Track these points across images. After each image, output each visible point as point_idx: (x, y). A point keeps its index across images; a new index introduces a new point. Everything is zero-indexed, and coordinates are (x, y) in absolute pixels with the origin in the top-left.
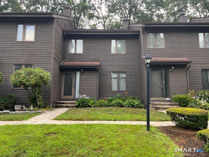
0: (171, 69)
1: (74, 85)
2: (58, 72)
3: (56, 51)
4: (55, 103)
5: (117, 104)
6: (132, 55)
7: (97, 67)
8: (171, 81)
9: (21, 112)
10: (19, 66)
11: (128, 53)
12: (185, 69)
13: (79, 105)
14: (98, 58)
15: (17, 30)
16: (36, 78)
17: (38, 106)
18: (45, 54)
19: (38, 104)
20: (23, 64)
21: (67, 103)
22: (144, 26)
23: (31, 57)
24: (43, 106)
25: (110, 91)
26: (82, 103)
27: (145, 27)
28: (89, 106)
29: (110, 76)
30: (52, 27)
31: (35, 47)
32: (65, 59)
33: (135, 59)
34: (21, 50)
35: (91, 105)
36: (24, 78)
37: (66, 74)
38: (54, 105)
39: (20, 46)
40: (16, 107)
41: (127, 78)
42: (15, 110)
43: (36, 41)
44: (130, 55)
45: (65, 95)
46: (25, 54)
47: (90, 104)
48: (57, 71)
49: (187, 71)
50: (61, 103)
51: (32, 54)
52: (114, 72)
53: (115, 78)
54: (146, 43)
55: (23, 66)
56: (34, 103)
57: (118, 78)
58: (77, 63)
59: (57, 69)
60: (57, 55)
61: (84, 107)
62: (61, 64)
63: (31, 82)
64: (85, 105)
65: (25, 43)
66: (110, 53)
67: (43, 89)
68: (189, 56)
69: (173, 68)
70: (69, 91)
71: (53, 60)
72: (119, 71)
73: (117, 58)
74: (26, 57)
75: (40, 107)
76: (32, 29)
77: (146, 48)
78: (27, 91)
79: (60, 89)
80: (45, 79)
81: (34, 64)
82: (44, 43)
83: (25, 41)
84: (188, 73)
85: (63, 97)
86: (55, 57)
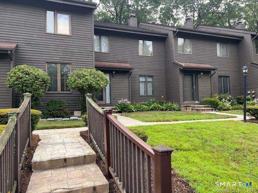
8: (200, 86)
11: (155, 56)
12: (210, 75)
14: (126, 59)
15: (46, 17)
18: (85, 52)
20: (58, 63)
22: (178, 30)
23: (68, 55)
25: (139, 96)
27: (179, 32)
29: (138, 80)
31: (71, 42)
39: (52, 40)
41: (155, 82)
46: (60, 50)
49: (212, 77)
51: (68, 50)
52: (141, 76)
53: (142, 82)
54: (177, 48)
57: (146, 82)
65: (56, 36)
66: (137, 55)
69: (202, 73)
72: (147, 74)
73: (145, 60)
74: (62, 54)
76: (66, 19)
77: (177, 53)
81: (73, 64)
83: (58, 34)
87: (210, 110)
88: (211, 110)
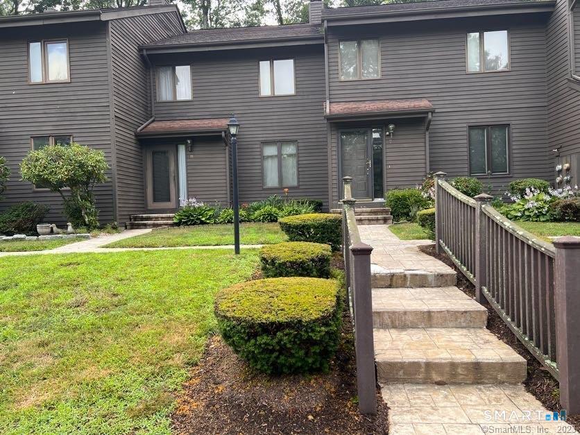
0: (389, 130)
1: (175, 177)
2: (133, 148)
3: (120, 101)
4: (130, 219)
5: (264, 217)
6: (311, 97)
7: (221, 132)
8: (388, 159)
9: (48, 237)
10: (41, 140)
11: (301, 94)
12: (424, 128)
13: (180, 220)
14: (229, 109)
15: (28, 56)
16: (69, 168)
17: (86, 225)
18: (95, 109)
19: (87, 220)
20: (52, 136)
21: (157, 218)
24: (98, 224)
25: (261, 189)
26: (186, 216)
28: (203, 223)
29: (258, 153)
30: (104, 44)
32: (151, 118)
33: (316, 108)
34: (42, 103)
35: (208, 221)
36: (45, 167)
37: (154, 153)
38: (128, 223)
40: (40, 228)
41: (300, 155)
42: (38, 235)
43: (73, 80)
44: (306, 97)
45: (155, 200)
46: (53, 111)
47: (203, 219)
48: (131, 146)
49: (427, 133)
50: (142, 219)
51: (67, 110)
52: (268, 142)
54: (336, 68)
55: (51, 140)
56: (77, 219)
57: (279, 157)
58: (177, 125)
59: (130, 144)
60: (124, 110)
61: (191, 224)
62: (139, 129)
63: (60, 176)
64: (193, 220)
65: (46, 85)
66: (257, 96)
67: (94, 189)
68: (440, 95)
69: (391, 127)
70: (163, 192)
71: (113, 122)
72: (279, 138)
73: (275, 106)
75: (89, 227)
76: (61, 51)
77: (336, 80)
78: (59, 194)
79: (143, 188)
80: (90, 168)
81: (74, 135)
82: (90, 84)
83: (48, 82)
84: (427, 136)
85: (151, 205)
86: (117, 115)
87: (377, 220)
88: (382, 222)
